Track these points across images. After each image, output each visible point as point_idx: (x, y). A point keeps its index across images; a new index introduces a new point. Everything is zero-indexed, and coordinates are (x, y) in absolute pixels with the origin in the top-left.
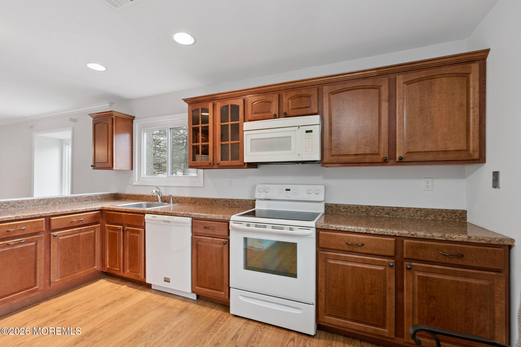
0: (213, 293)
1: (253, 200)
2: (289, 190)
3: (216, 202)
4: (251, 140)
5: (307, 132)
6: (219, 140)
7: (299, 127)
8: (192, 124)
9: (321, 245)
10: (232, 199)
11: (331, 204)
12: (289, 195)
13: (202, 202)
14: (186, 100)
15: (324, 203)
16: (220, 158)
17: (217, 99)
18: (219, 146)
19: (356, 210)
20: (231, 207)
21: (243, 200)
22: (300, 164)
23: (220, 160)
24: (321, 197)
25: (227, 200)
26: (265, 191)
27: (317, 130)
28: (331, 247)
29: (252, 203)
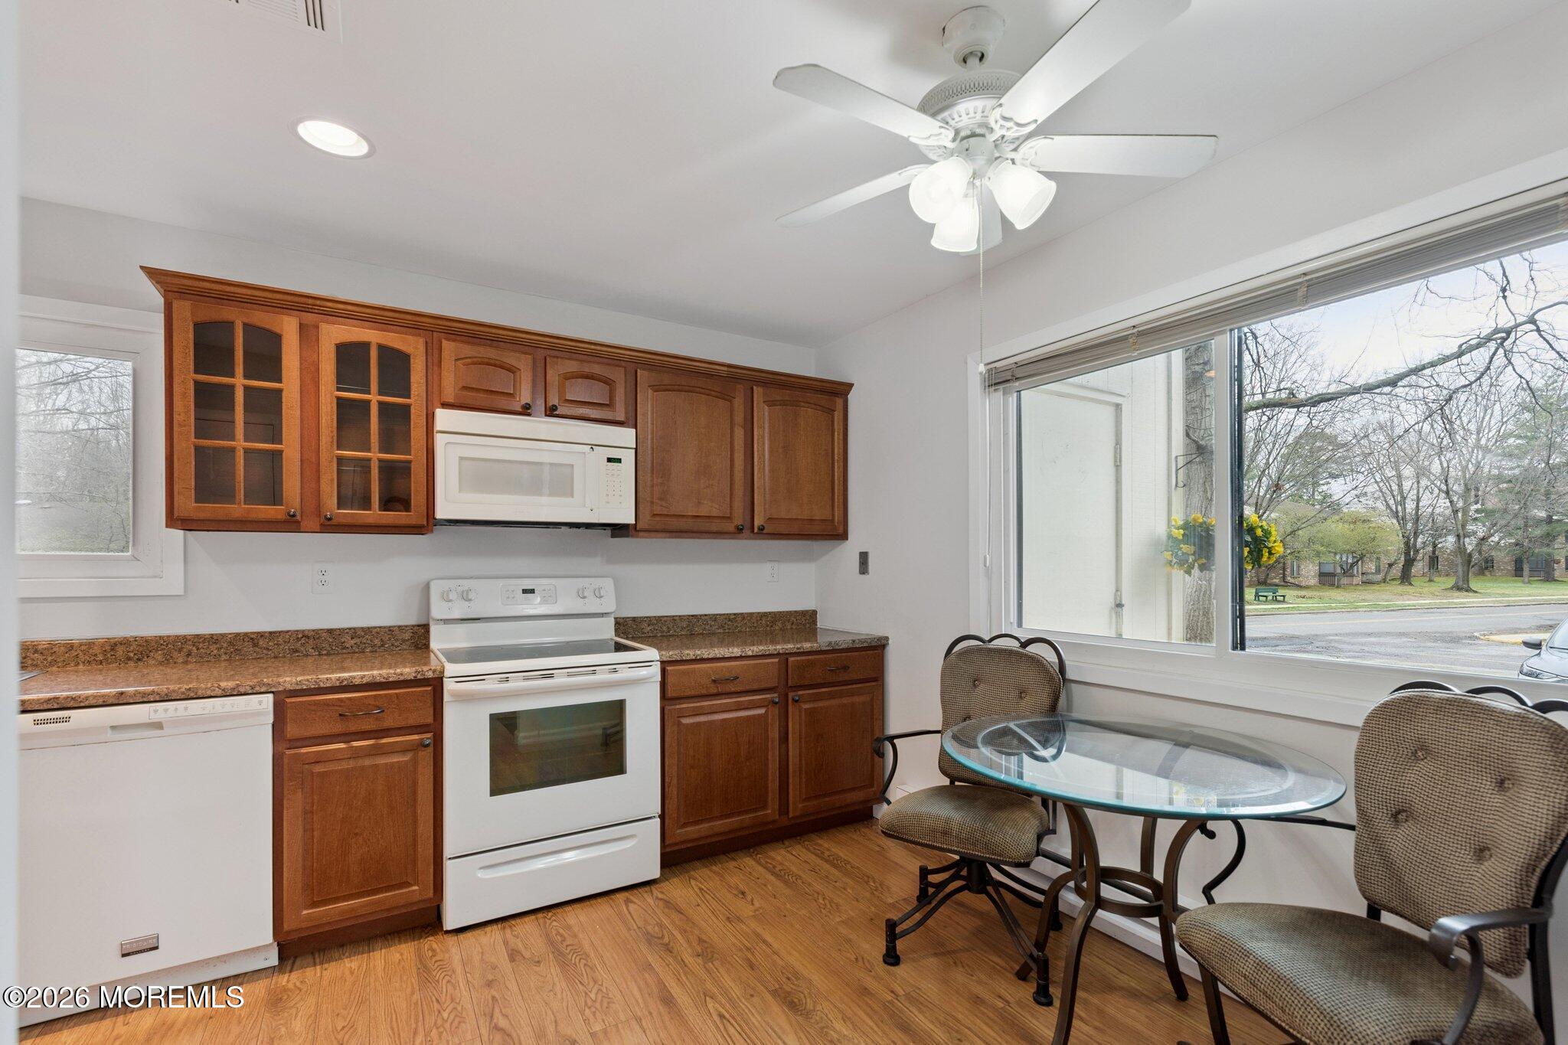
1: (414, 626)
2: (532, 591)
3: (255, 645)
4: (461, 458)
5: (609, 460)
6: (332, 442)
7: (592, 446)
8: (192, 367)
9: (670, 694)
10: (330, 631)
12: (535, 606)
14: (153, 274)
15: (613, 616)
16: (336, 501)
17: (316, 311)
18: (331, 462)
19: (671, 626)
20: (328, 654)
21: (375, 628)
22: (582, 530)
23: (336, 507)
24: (609, 605)
25: (310, 634)
26: (465, 597)
27: (629, 457)
28: (689, 693)
29: (411, 635)
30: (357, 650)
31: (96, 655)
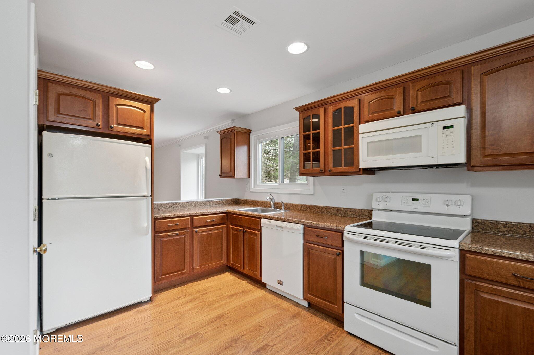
0: (324, 304)
1: (369, 210)
2: (417, 200)
3: (327, 210)
4: (368, 143)
5: (445, 128)
6: (331, 145)
7: (433, 123)
8: (303, 131)
9: (468, 271)
10: (344, 208)
11: (482, 220)
12: (418, 206)
13: (312, 209)
14: (297, 109)
15: (471, 217)
16: (332, 165)
17: (328, 103)
18: (331, 152)
20: (344, 216)
21: (357, 209)
22: (434, 169)
23: (332, 167)
24: (467, 210)
25: (339, 209)
26: (385, 200)
28: (486, 276)
29: (368, 213)
30: (351, 216)
31: (299, 208)
